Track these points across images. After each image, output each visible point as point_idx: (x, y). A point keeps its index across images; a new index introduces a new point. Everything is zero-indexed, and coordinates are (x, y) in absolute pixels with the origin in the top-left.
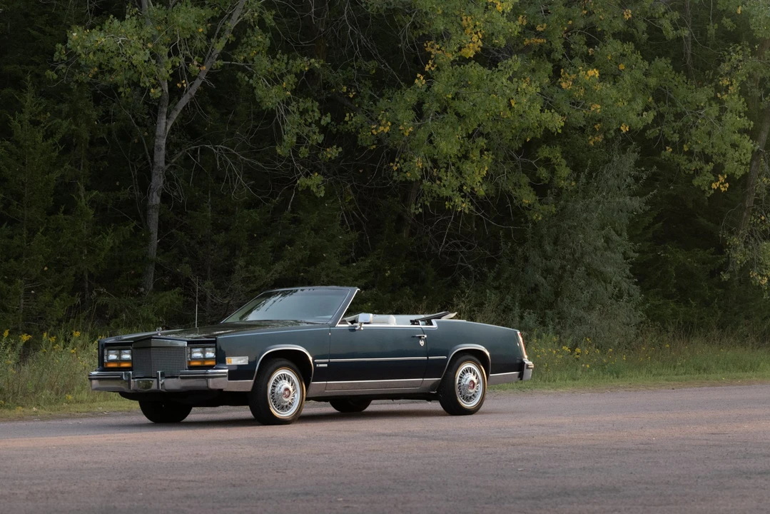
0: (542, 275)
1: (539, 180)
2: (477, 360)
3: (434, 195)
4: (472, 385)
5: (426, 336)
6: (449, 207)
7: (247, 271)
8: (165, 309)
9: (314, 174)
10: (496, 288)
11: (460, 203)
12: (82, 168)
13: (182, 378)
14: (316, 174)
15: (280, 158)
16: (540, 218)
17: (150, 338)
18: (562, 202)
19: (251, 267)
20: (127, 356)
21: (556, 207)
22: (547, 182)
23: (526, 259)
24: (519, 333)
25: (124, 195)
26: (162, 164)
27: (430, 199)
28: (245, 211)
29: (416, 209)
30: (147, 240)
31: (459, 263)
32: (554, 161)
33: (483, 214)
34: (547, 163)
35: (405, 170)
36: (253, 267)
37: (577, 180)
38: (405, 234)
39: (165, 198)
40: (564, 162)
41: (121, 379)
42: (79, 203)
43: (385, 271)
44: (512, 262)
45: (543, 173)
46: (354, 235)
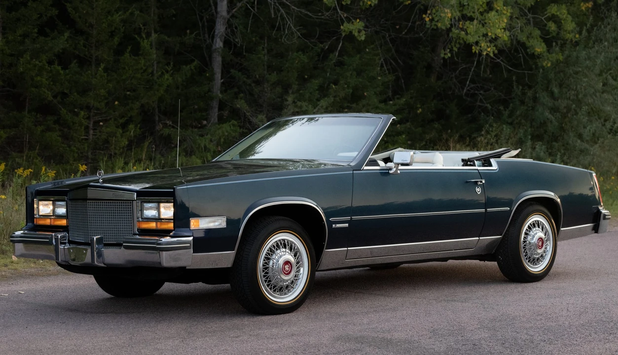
0: (550, 113)
1: (548, 33)
2: (546, 211)
3: (462, 42)
4: (540, 244)
5: (484, 182)
6: (475, 52)
7: (296, 106)
8: (222, 140)
9: (356, 19)
10: (511, 124)
11: (486, 47)
12: (152, 15)
13: (127, 248)
14: (358, 20)
15: (328, 9)
16: (549, 65)
17: (85, 186)
18: (567, 52)
19: (299, 103)
20: (62, 211)
21: (562, 55)
22: (554, 34)
23: (535, 99)
24: (594, 174)
25: (190, 38)
26: (224, 13)
27: (458, 46)
28: (295, 54)
29: (445, 54)
30: (211, 79)
31: (478, 103)
32: (561, 16)
33: (502, 60)
34: (554, 18)
35: (436, 20)
36: (300, 103)
37: (580, 33)
38: (433, 79)
39: (227, 43)
40: (570, 18)
41: (50, 243)
42: (142, 44)
43: (417, 109)
44: (523, 102)
45: (552, 26)
46: (391, 77)
